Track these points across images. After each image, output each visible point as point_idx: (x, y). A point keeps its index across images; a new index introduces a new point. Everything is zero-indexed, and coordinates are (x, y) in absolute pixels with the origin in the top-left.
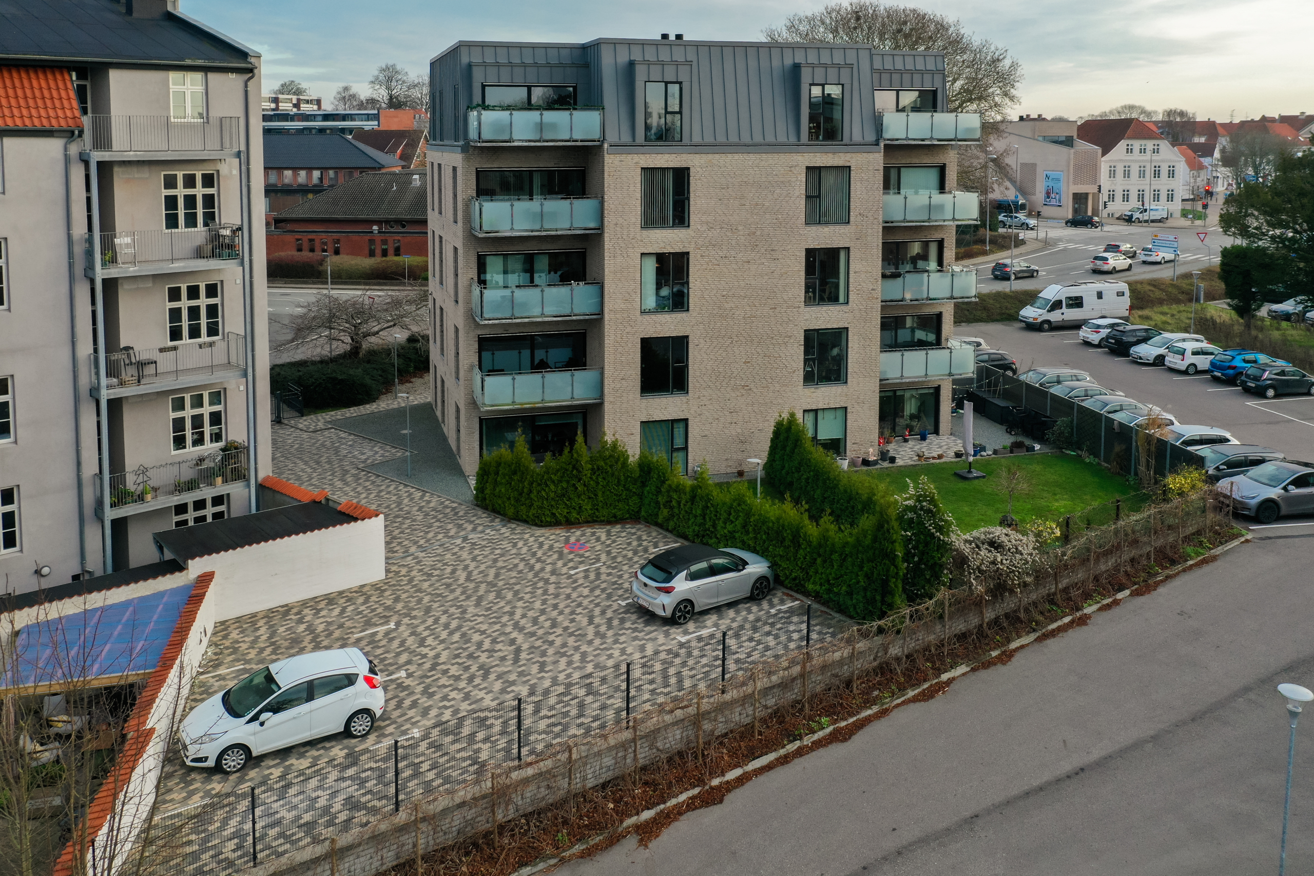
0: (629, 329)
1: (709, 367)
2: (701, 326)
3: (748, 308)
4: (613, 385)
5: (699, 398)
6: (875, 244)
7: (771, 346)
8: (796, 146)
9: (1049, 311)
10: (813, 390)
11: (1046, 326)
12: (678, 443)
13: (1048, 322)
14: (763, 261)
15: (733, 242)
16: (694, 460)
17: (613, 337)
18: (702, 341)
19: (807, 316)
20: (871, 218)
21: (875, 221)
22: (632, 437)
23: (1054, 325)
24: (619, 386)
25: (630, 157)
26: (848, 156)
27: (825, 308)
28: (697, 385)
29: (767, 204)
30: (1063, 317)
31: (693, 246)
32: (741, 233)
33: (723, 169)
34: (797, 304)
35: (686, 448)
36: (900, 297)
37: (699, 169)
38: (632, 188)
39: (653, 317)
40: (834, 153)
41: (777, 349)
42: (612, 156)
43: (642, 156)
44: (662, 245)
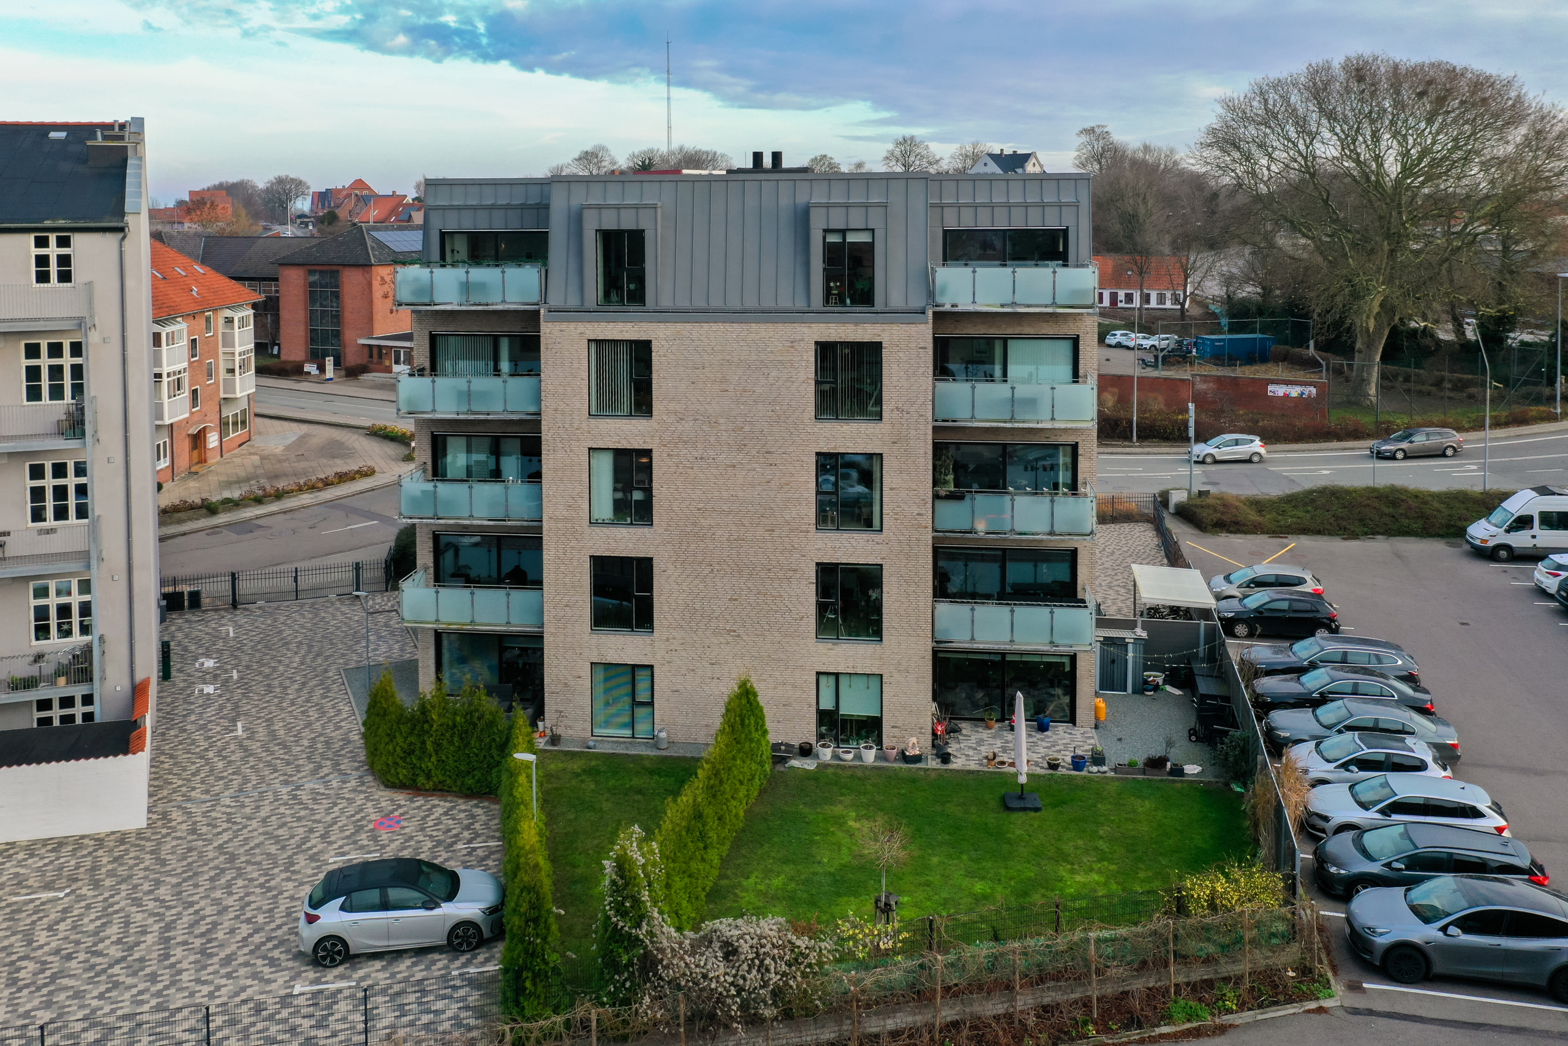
0: (573, 543)
1: (680, 602)
2: (669, 547)
3: (734, 528)
4: (554, 613)
5: (667, 640)
6: (922, 451)
7: (769, 582)
8: (803, 314)
9: (1508, 531)
10: (830, 646)
11: (1503, 554)
12: (642, 696)
13: (1507, 547)
14: (756, 466)
15: (712, 439)
16: (663, 720)
17: (553, 552)
18: (670, 566)
19: (820, 545)
20: (915, 415)
21: (922, 419)
22: (580, 681)
23: (1517, 553)
24: (561, 614)
25: (572, 326)
26: (878, 328)
27: (846, 535)
28: (665, 622)
29: (759, 390)
30: (1534, 541)
31: (657, 441)
32: (723, 428)
33: (698, 343)
34: (804, 528)
35: (651, 704)
36: (967, 527)
37: (663, 343)
38: (576, 365)
39: (605, 530)
40: (856, 324)
41: (776, 585)
42: (550, 325)
43: (588, 325)
44: (616, 438)
